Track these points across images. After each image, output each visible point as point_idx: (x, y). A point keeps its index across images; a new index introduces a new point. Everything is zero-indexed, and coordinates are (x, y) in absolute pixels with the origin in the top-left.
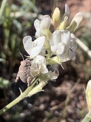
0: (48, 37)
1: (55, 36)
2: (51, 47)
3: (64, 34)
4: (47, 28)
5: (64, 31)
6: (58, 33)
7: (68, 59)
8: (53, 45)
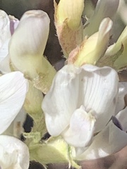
0: (36, 79)
1: (64, 84)
2: (48, 119)
3: (97, 76)
4: (37, 53)
5: (96, 68)
6: (72, 75)
7: (103, 153)
8: (54, 113)
